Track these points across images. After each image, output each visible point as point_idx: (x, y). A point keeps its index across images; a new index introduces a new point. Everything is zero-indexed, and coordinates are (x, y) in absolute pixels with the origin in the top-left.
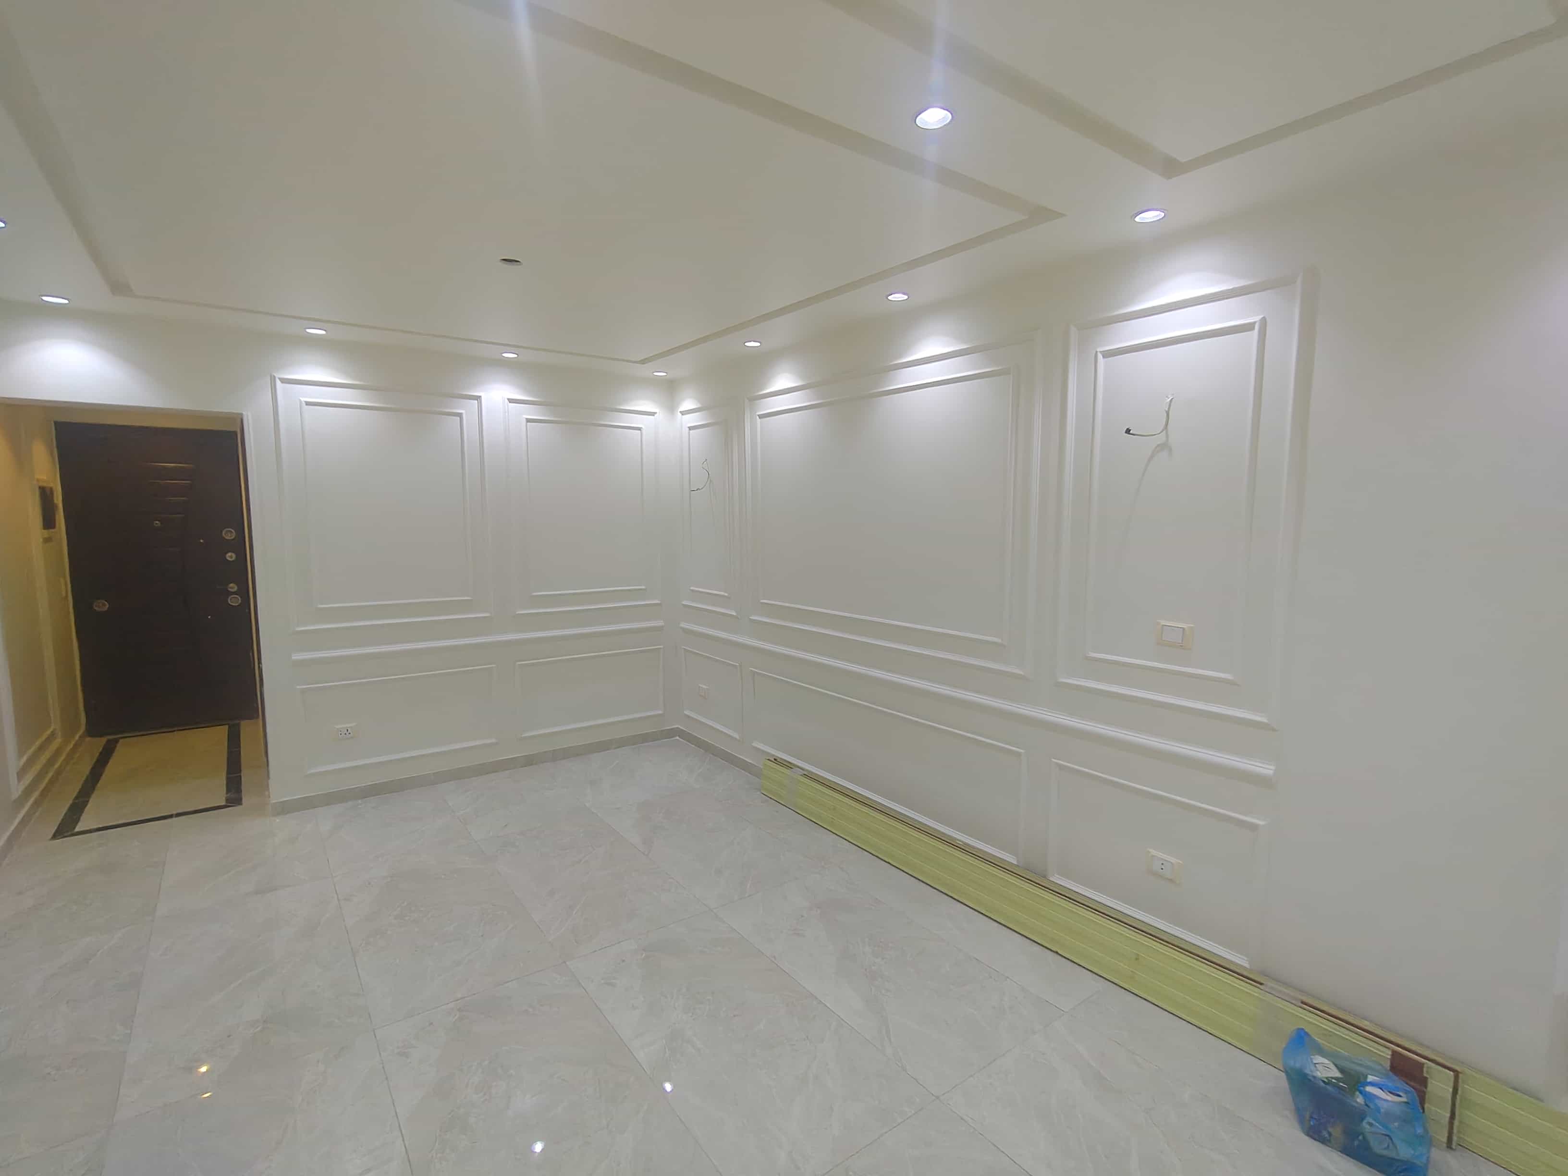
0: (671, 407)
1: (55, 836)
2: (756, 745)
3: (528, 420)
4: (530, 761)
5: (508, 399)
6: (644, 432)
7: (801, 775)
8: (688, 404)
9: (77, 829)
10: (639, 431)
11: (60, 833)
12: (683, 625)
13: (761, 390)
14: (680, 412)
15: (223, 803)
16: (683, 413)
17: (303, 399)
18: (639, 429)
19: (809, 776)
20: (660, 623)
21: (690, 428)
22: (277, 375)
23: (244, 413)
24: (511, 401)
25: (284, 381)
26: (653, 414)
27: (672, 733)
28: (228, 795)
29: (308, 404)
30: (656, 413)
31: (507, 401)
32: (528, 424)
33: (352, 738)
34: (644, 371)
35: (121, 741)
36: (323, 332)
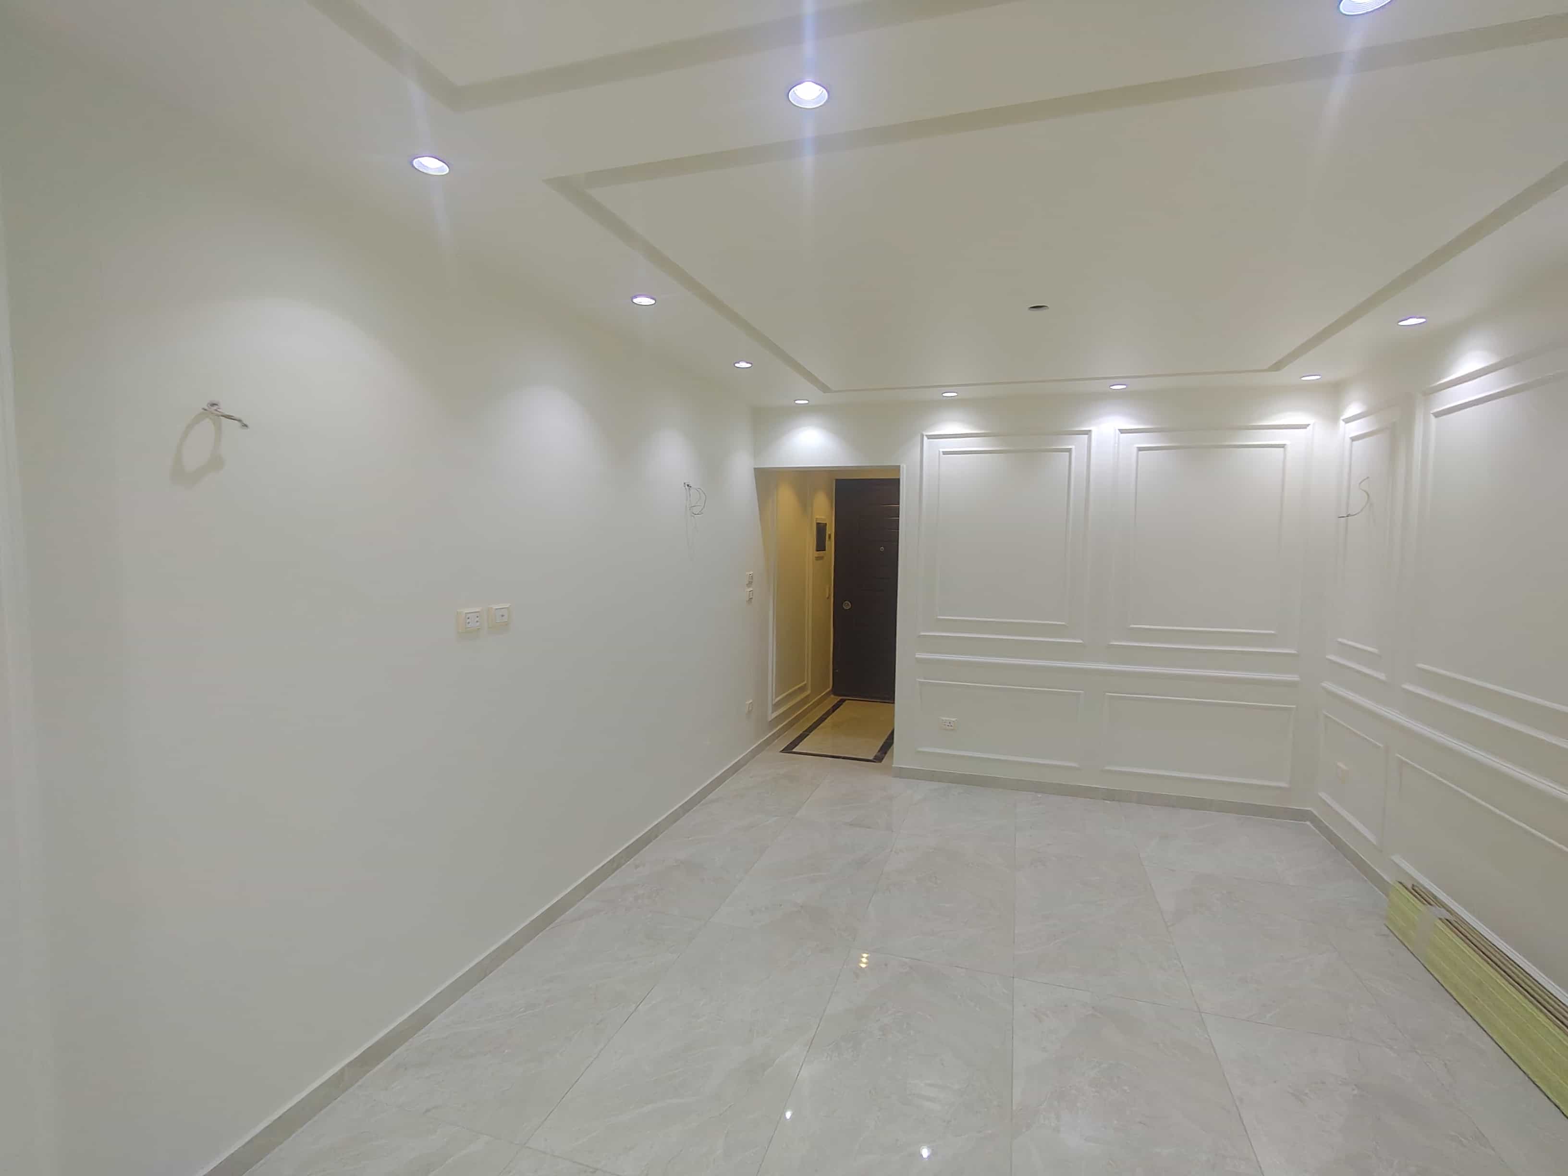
0: (1333, 416)
1: (782, 751)
2: (1397, 861)
3: (1140, 449)
4: (1111, 796)
5: (1119, 430)
6: (1289, 448)
7: (1440, 919)
8: (1354, 408)
9: (794, 750)
10: (1282, 449)
11: (788, 749)
12: (1328, 685)
13: (1440, 379)
14: (1343, 420)
15: (871, 758)
16: (1348, 421)
17: (941, 450)
18: (1283, 446)
19: (1455, 925)
20: (1295, 678)
21: (1354, 439)
22: (925, 433)
23: (901, 466)
24: (1122, 431)
25: (929, 437)
26: (1304, 427)
27: (1302, 815)
28: (879, 753)
29: (945, 453)
30: (1308, 425)
31: (1118, 431)
32: (1140, 452)
33: (952, 730)
34: (1284, 377)
35: (847, 702)
36: (955, 394)
